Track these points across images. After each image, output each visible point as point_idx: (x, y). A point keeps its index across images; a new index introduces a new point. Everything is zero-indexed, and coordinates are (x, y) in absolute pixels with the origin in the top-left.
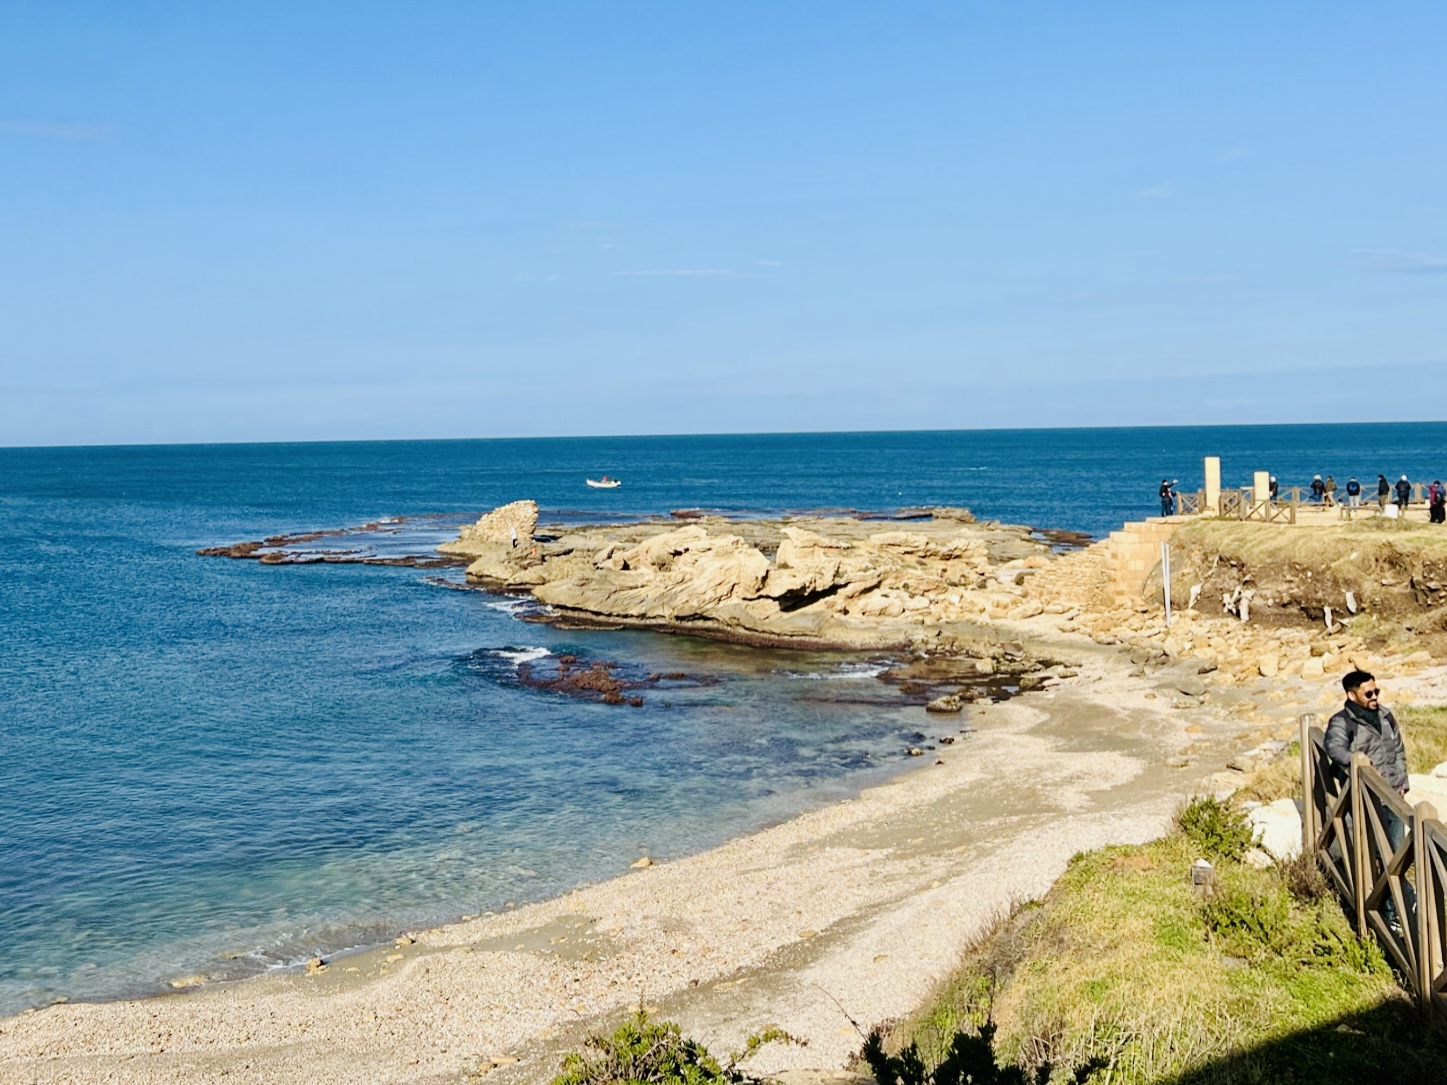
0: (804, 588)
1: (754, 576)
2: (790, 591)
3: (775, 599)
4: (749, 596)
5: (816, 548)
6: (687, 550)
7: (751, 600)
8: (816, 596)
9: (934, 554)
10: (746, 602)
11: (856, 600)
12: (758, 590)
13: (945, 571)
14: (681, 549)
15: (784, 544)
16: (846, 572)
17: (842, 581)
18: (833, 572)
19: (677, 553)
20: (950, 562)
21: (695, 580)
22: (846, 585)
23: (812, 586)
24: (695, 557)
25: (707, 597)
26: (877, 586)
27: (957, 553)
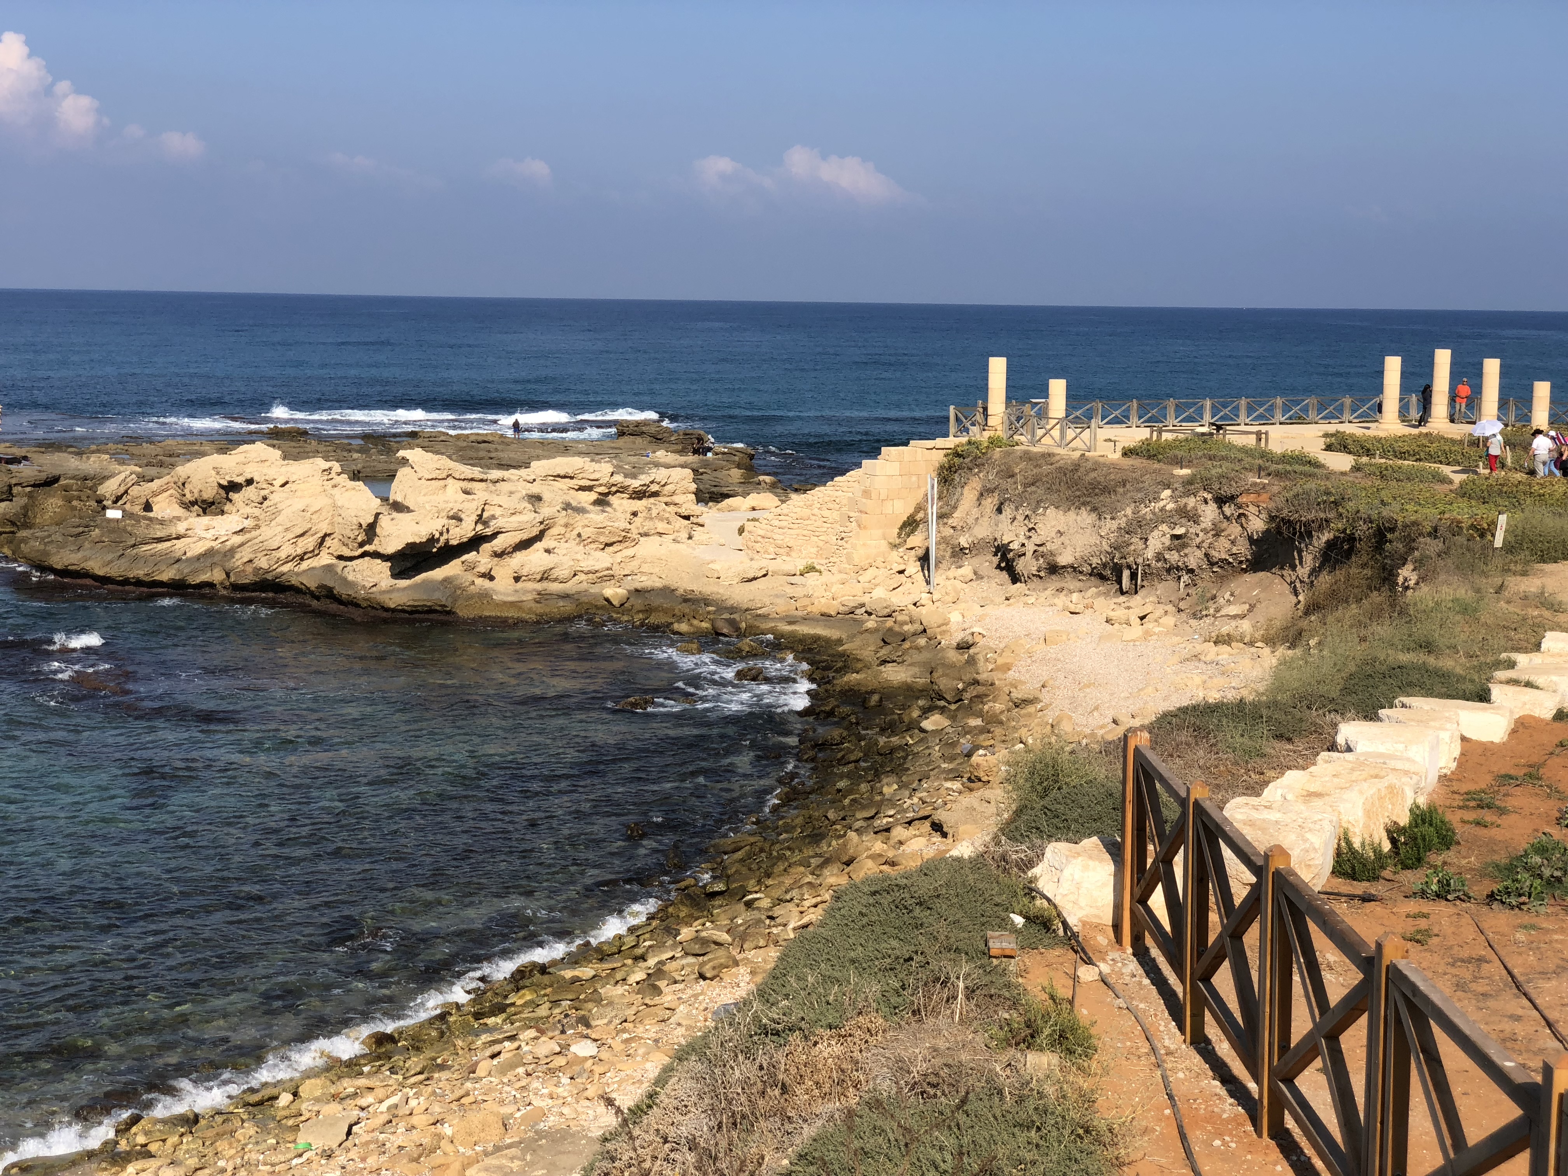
0: (432, 540)
1: (355, 521)
2: (411, 546)
3: (384, 557)
4: (347, 553)
5: (450, 481)
6: (250, 482)
7: (351, 559)
8: (450, 552)
9: (622, 490)
10: (343, 563)
11: (507, 560)
12: (361, 545)
13: (635, 514)
14: (240, 480)
15: (403, 473)
16: (493, 517)
17: (488, 531)
18: (474, 518)
19: (233, 487)
20: (644, 502)
21: (263, 529)
22: (495, 535)
23: (442, 539)
24: (263, 493)
25: (283, 554)
26: (539, 537)
27: (654, 488)
